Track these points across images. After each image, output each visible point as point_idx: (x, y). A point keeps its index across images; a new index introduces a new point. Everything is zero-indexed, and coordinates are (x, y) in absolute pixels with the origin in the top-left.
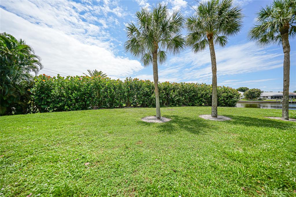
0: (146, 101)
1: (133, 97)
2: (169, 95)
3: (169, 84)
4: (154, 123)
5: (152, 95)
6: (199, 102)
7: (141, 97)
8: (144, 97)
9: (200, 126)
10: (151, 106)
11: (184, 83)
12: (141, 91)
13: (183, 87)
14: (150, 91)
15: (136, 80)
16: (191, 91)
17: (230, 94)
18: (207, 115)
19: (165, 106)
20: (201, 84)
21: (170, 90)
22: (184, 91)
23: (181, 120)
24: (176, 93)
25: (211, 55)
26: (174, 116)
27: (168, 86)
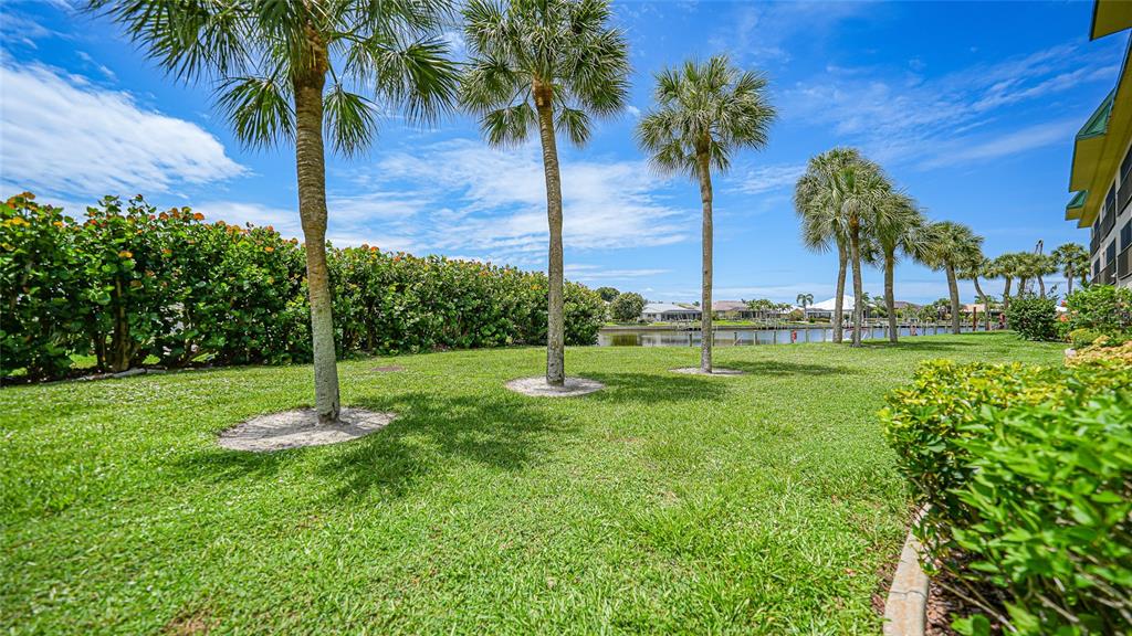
0: (253, 335)
1: (157, 310)
2: (377, 306)
3: (379, 255)
4: (301, 452)
5: (290, 302)
6: (496, 332)
7: (222, 312)
8: (237, 314)
9: (519, 429)
10: (284, 359)
11: (444, 260)
12: (220, 279)
13: (438, 275)
14: (279, 282)
15: (186, 219)
16: (468, 290)
17: (583, 306)
18: (530, 380)
19: (359, 352)
20: (502, 270)
21: (383, 283)
22: (441, 289)
23: (440, 411)
24: (409, 296)
25: (546, 165)
26: (407, 399)
27: (375, 265)
